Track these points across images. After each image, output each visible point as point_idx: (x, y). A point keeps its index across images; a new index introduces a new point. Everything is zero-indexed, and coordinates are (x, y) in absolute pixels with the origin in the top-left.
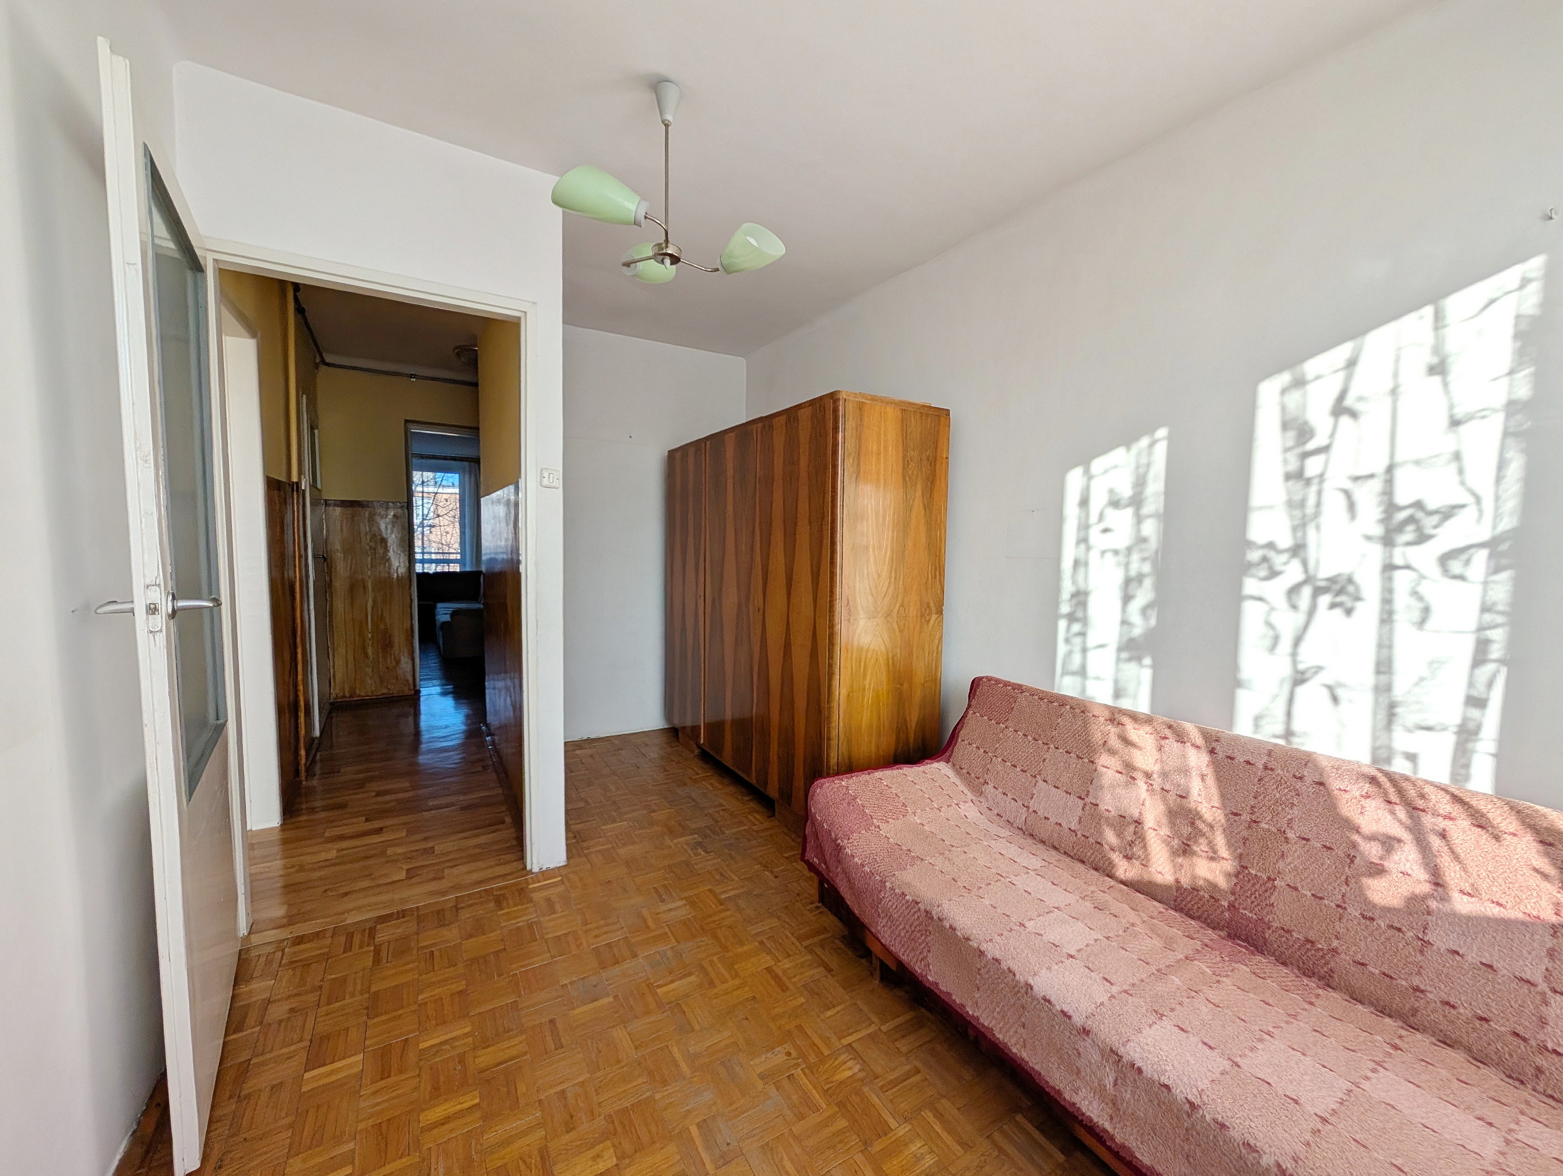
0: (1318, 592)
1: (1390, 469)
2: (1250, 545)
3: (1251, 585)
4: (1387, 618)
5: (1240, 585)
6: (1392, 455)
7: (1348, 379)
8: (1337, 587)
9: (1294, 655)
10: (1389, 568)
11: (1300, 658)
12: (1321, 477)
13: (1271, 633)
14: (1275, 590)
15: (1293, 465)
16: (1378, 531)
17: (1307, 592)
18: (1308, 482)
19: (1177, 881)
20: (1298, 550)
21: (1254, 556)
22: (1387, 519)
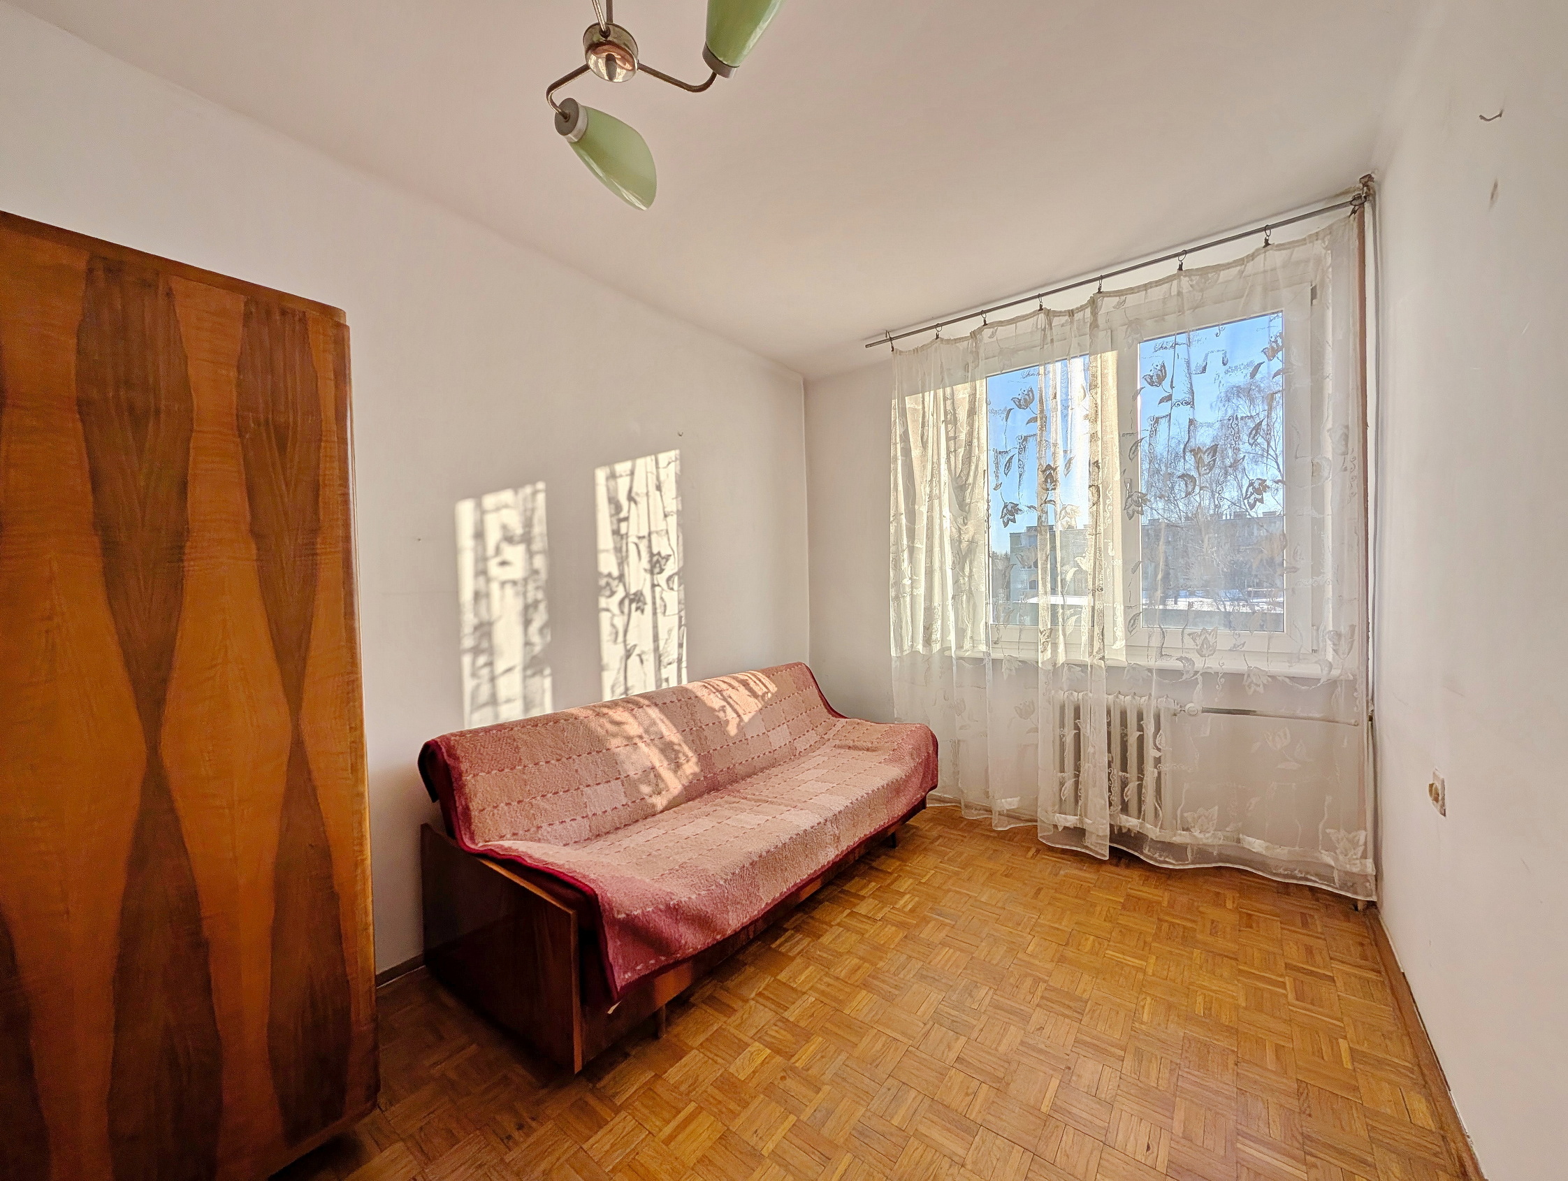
0: (631, 601)
1: (650, 534)
2: (600, 575)
3: (603, 602)
4: (655, 613)
5: (597, 602)
6: (649, 528)
7: (632, 481)
8: (637, 598)
9: (625, 641)
10: (653, 586)
11: (628, 642)
12: (627, 534)
13: (614, 631)
14: (613, 603)
15: (615, 527)
16: (648, 566)
17: (627, 602)
18: (622, 537)
19: (683, 785)
20: (621, 578)
21: (603, 582)
22: (650, 561)
